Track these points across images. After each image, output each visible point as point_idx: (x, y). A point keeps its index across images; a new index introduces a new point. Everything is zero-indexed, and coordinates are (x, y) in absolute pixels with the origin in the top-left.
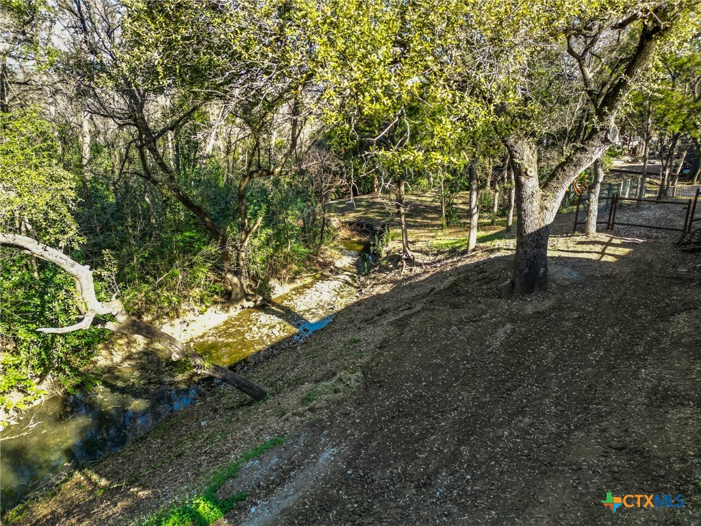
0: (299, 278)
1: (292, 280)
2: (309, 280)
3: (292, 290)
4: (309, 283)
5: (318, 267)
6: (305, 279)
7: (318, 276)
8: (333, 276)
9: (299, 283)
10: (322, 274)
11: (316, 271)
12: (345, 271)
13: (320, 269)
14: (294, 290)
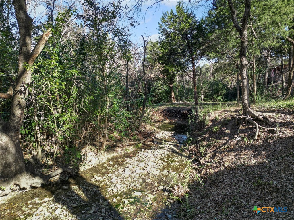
0: (120, 147)
1: (111, 148)
2: (131, 149)
3: (109, 160)
4: (131, 152)
5: (140, 137)
6: (127, 148)
7: (140, 145)
8: (155, 146)
9: (119, 152)
10: (144, 144)
11: (138, 140)
12: (167, 141)
13: (142, 138)
14: (112, 159)
